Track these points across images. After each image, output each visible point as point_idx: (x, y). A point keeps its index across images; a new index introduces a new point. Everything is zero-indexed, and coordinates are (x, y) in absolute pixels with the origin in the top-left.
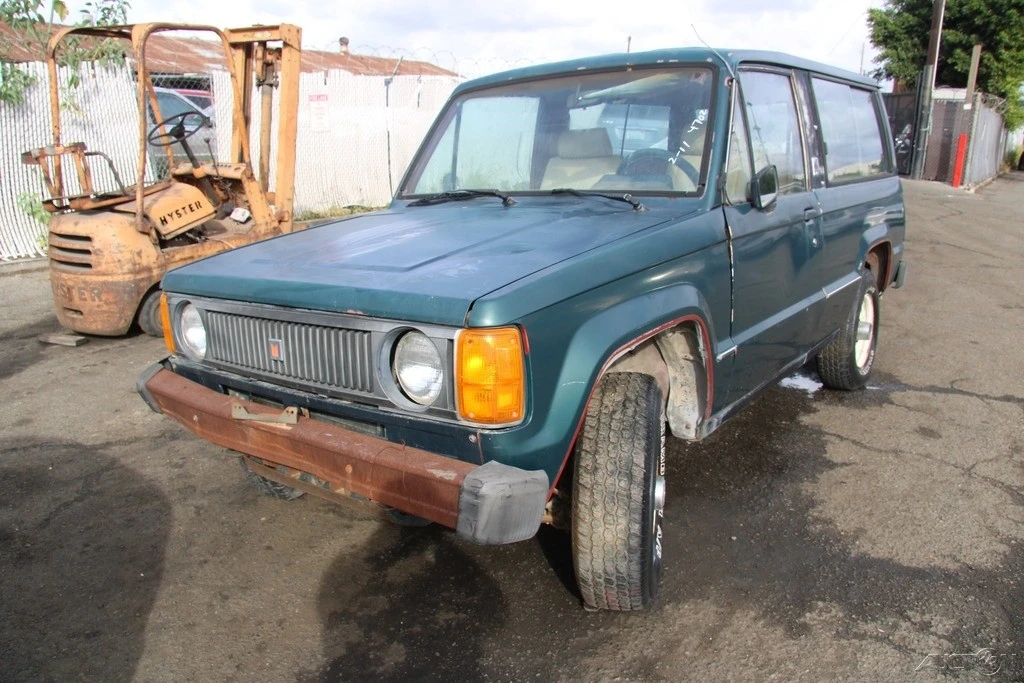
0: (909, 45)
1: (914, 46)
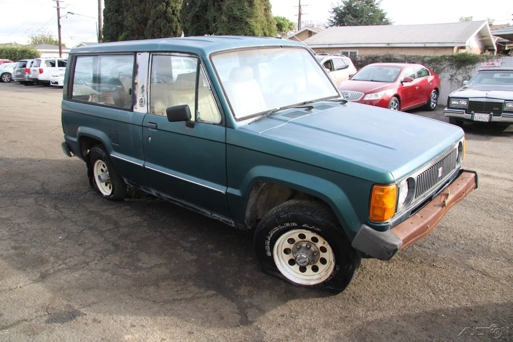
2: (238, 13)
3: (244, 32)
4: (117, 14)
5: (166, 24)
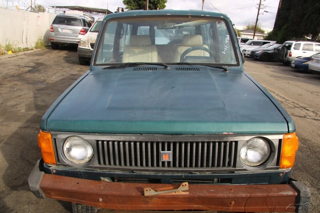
0: (134, 5)
1: (136, 5)
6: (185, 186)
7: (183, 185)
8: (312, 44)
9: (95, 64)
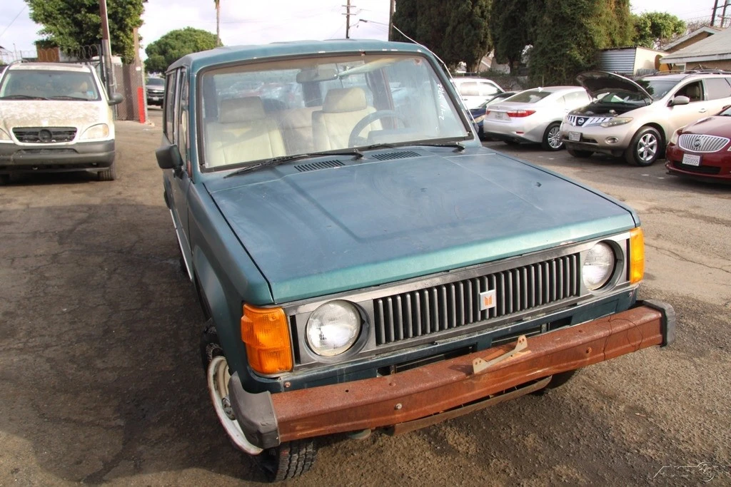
2: (568, 11)
3: (576, 39)
4: (409, 20)
5: (470, 31)
6: (523, 341)
7: (520, 342)
8: (475, 83)
9: (203, 170)
